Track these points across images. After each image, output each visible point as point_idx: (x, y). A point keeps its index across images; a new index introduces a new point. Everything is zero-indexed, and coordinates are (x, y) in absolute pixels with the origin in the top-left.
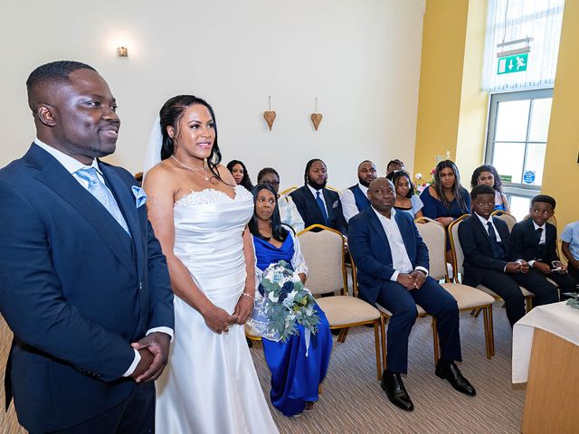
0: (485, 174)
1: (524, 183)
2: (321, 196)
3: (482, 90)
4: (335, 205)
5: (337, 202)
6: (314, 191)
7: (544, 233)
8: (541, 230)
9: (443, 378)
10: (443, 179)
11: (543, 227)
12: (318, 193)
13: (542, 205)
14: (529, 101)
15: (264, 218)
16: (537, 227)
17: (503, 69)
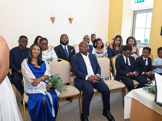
0: (131, 40)
1: (145, 43)
2: (67, 48)
3: (130, 9)
4: (71, 51)
5: (72, 50)
6: (63, 46)
7: (147, 61)
8: (146, 60)
9: (105, 116)
10: (116, 41)
11: (147, 59)
12: (65, 47)
13: (147, 51)
14: (146, 13)
15: (35, 56)
16: (144, 59)
17: (136, 2)
